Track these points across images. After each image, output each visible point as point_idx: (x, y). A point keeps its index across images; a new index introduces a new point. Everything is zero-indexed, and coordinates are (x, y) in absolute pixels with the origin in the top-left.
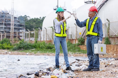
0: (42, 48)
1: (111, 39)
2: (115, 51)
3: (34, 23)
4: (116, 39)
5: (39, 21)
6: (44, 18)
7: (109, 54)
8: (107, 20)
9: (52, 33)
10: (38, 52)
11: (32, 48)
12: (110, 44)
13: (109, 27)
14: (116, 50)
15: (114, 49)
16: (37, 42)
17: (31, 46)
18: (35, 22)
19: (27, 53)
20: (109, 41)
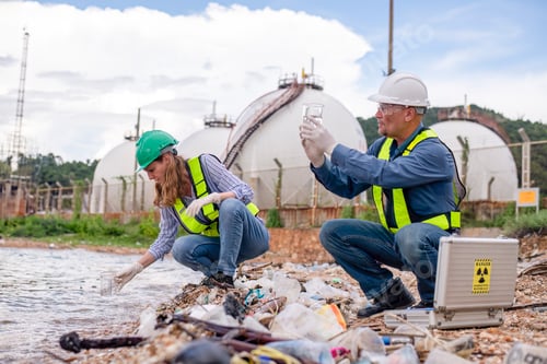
0: (92, 233)
1: (283, 215)
2: (295, 247)
3: (72, 174)
4: (298, 213)
5: (84, 168)
6: (96, 162)
7: (279, 253)
8: (276, 161)
9: (121, 193)
10: (83, 242)
11: (66, 232)
12: (281, 226)
13: (280, 182)
14: (300, 243)
15: (292, 242)
16: (78, 216)
17: (63, 226)
18: (73, 170)
19: (52, 245)
20: (279, 219)
